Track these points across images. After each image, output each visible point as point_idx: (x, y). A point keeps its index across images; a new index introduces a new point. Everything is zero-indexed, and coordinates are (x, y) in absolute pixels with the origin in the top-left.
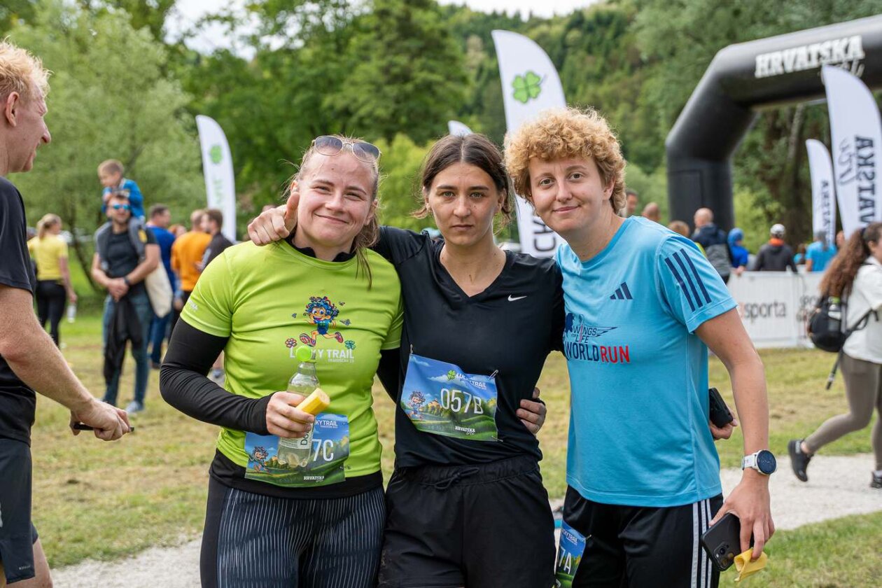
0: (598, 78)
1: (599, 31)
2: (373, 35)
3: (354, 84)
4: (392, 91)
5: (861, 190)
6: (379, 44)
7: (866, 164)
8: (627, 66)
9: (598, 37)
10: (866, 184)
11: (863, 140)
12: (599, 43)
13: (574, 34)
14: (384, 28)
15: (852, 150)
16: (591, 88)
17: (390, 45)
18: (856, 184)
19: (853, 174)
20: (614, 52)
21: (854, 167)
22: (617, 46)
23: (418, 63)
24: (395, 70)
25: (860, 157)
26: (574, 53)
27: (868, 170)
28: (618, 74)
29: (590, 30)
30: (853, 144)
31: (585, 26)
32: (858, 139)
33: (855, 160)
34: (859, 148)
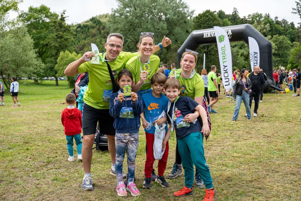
0: (85, 39)
1: (84, 28)
2: (53, 27)
3: (49, 38)
4: (59, 40)
5: (254, 63)
6: (55, 30)
7: (256, 58)
8: (91, 37)
9: (84, 30)
10: (255, 62)
11: (255, 53)
12: (85, 31)
13: (79, 29)
14: (56, 26)
15: (253, 55)
16: (83, 41)
17: (57, 30)
18: (253, 62)
19: (253, 60)
20: (88, 33)
21: (253, 58)
22: (89, 32)
23: (65, 33)
24: (60, 35)
25: (255, 56)
26: (79, 33)
27: (256, 59)
28: (89, 38)
29: (82, 28)
30: (253, 53)
31: (81, 27)
32: (254, 52)
33: (253, 56)
34: (254, 54)
